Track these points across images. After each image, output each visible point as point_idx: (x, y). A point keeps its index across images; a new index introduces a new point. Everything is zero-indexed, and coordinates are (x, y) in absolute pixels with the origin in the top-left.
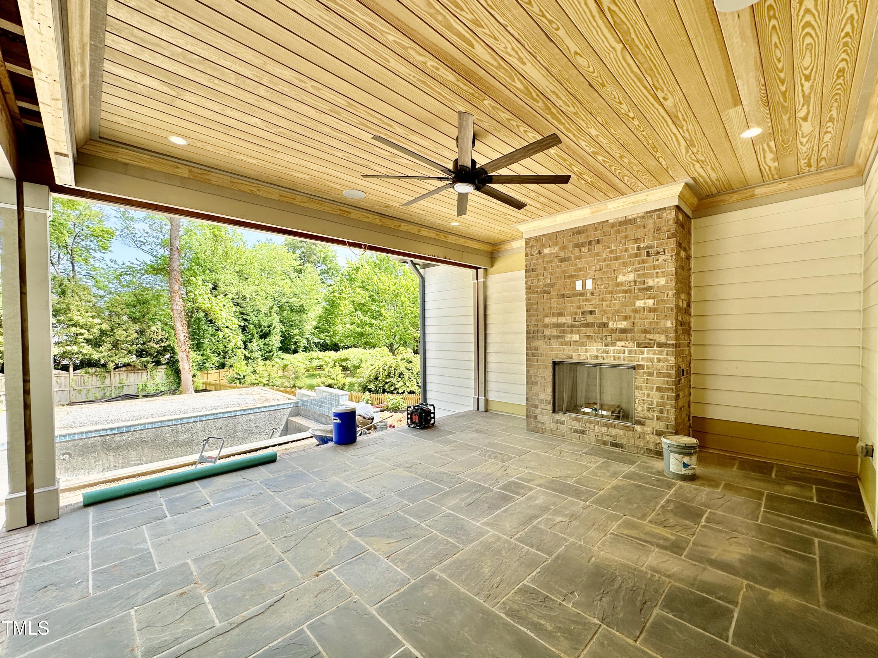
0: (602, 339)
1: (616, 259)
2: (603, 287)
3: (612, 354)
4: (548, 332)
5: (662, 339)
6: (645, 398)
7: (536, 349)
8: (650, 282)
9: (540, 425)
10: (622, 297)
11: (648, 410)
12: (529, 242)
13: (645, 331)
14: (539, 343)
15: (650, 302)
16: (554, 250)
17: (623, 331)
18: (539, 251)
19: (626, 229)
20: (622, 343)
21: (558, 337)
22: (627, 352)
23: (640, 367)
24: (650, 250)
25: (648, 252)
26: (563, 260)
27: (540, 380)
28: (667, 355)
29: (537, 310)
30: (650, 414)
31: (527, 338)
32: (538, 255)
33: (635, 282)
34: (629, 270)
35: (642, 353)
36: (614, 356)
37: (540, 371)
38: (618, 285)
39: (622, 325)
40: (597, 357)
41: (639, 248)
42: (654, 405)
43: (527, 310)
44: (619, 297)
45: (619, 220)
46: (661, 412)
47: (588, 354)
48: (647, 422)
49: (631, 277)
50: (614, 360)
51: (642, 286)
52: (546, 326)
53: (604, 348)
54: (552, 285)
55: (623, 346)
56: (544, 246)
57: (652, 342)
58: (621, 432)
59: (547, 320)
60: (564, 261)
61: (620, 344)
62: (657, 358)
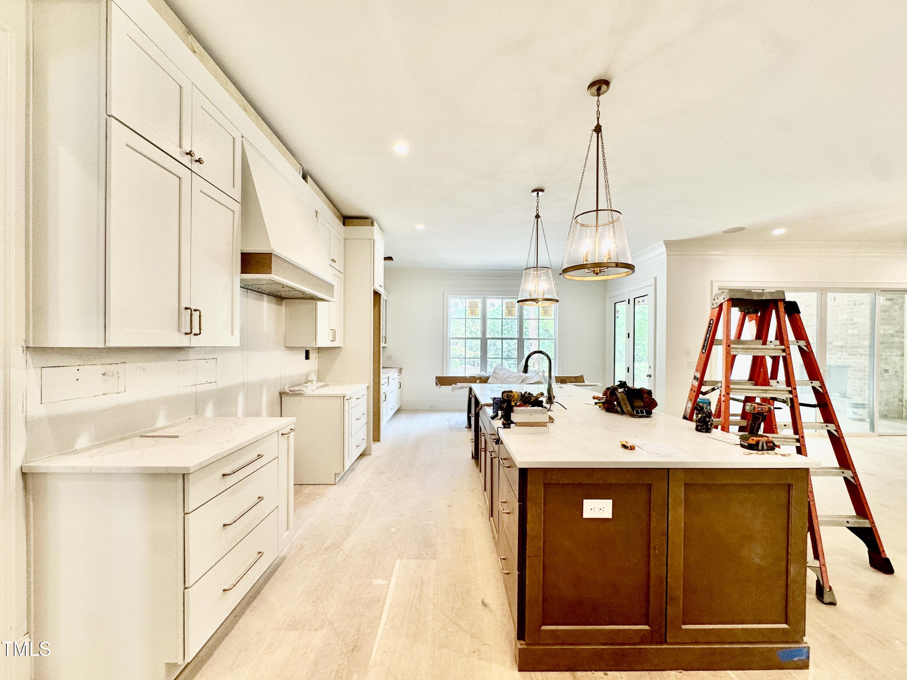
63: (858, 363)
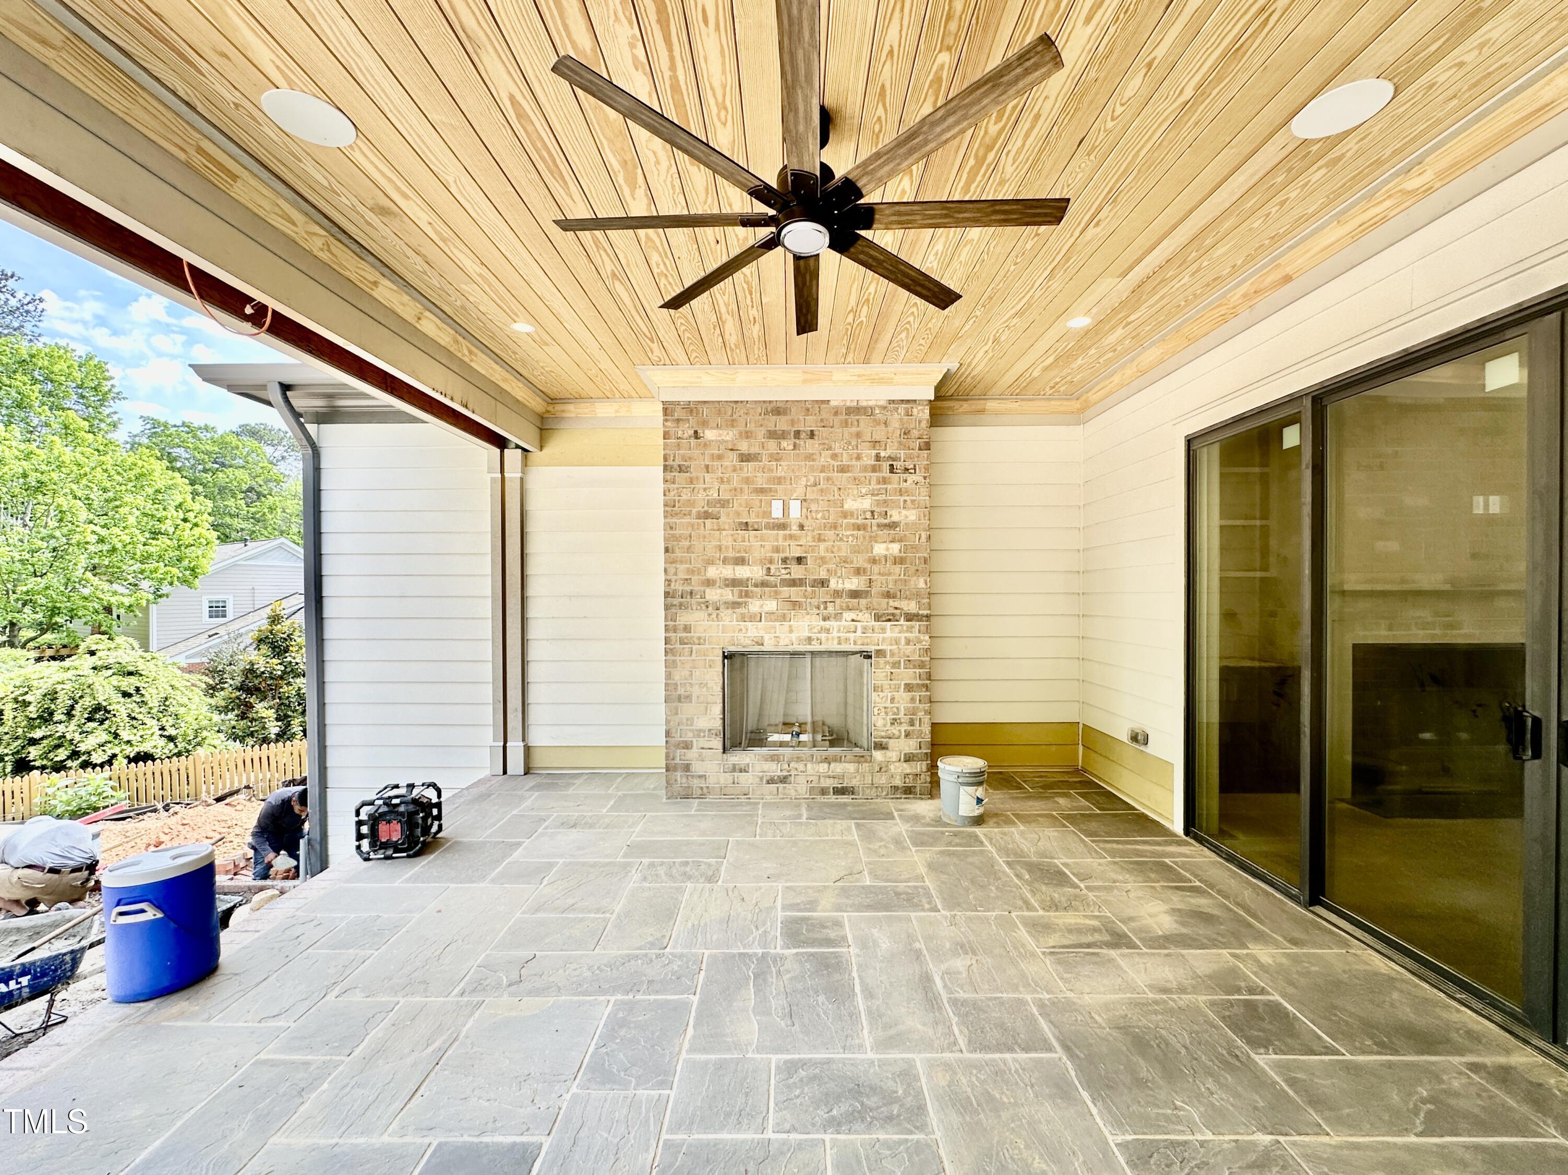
0: (818, 608)
1: (843, 469)
2: (819, 516)
3: (835, 634)
4: (713, 595)
5: (912, 607)
6: (888, 705)
7: (687, 629)
8: (895, 516)
9: (696, 783)
10: (852, 535)
11: (892, 724)
12: (673, 411)
13: (888, 595)
14: (694, 618)
15: (895, 548)
16: (728, 435)
17: (855, 594)
18: (696, 432)
19: (858, 421)
20: (852, 615)
21: (735, 605)
22: (859, 630)
23: (880, 653)
24: (894, 463)
25: (892, 465)
26: (746, 458)
27: (696, 691)
28: (919, 632)
29: (689, 549)
30: (895, 730)
31: (667, 607)
32: (693, 441)
33: (872, 512)
34: (864, 491)
35: (883, 630)
36: (839, 637)
37: (697, 673)
38: (845, 515)
39: (853, 583)
40: (809, 640)
41: (878, 457)
42: (901, 715)
43: (667, 550)
44: (848, 537)
45: (848, 404)
46: (912, 723)
47: (794, 636)
48: (892, 743)
49: (867, 504)
50: (839, 643)
51: (883, 521)
52: (709, 583)
53: (822, 623)
54: (724, 504)
55: (853, 620)
56: (705, 424)
57: (898, 612)
58: (851, 767)
59: (712, 572)
60: (748, 461)
61: (848, 615)
62: (906, 638)
63: (903, 642)
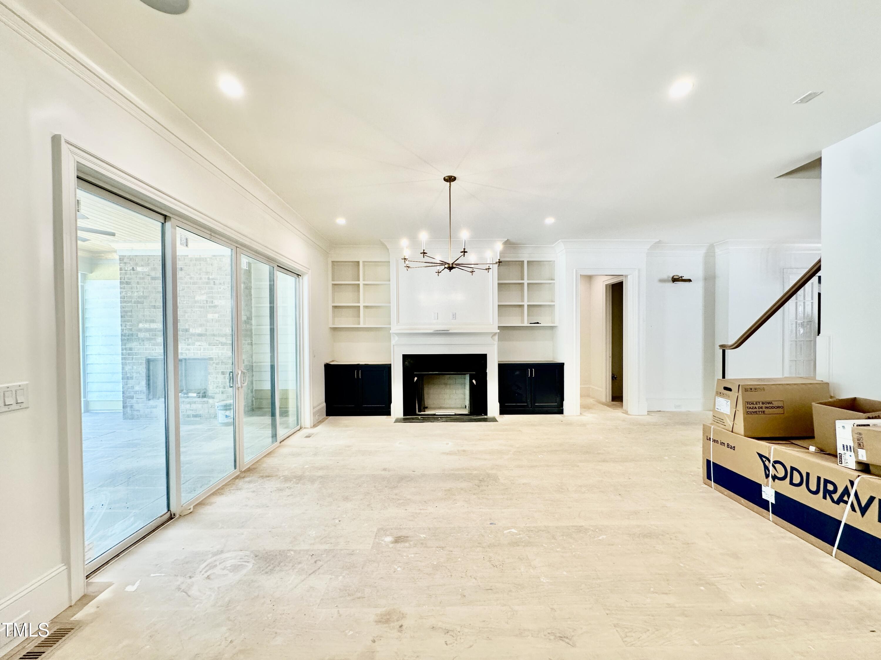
0: (185, 340)
1: (194, 283)
2: (185, 302)
3: (192, 351)
4: (141, 335)
5: (223, 340)
6: (215, 380)
7: (131, 349)
8: (216, 302)
9: (135, 413)
10: (199, 311)
11: (216, 388)
12: (123, 259)
14: (134, 345)
16: (146, 269)
17: (200, 335)
18: (133, 268)
19: (200, 264)
20: (199, 343)
21: (150, 340)
22: (202, 350)
23: (211, 359)
24: (216, 281)
25: (214, 282)
27: (135, 375)
28: (227, 350)
29: (131, 316)
30: (217, 390)
31: (122, 340)
32: (132, 271)
33: (207, 301)
34: (203, 292)
35: (212, 350)
36: (194, 353)
37: (135, 367)
38: (196, 302)
39: (199, 331)
41: (208, 279)
42: (220, 385)
43: (122, 317)
44: (197, 311)
45: (196, 257)
48: (216, 396)
49: (204, 297)
50: (194, 355)
51: (211, 305)
52: (140, 330)
53: (187, 347)
54: (145, 297)
55: (199, 346)
56: (137, 264)
57: (218, 342)
58: (200, 406)
59: (141, 325)
61: (198, 343)
62: (221, 352)
